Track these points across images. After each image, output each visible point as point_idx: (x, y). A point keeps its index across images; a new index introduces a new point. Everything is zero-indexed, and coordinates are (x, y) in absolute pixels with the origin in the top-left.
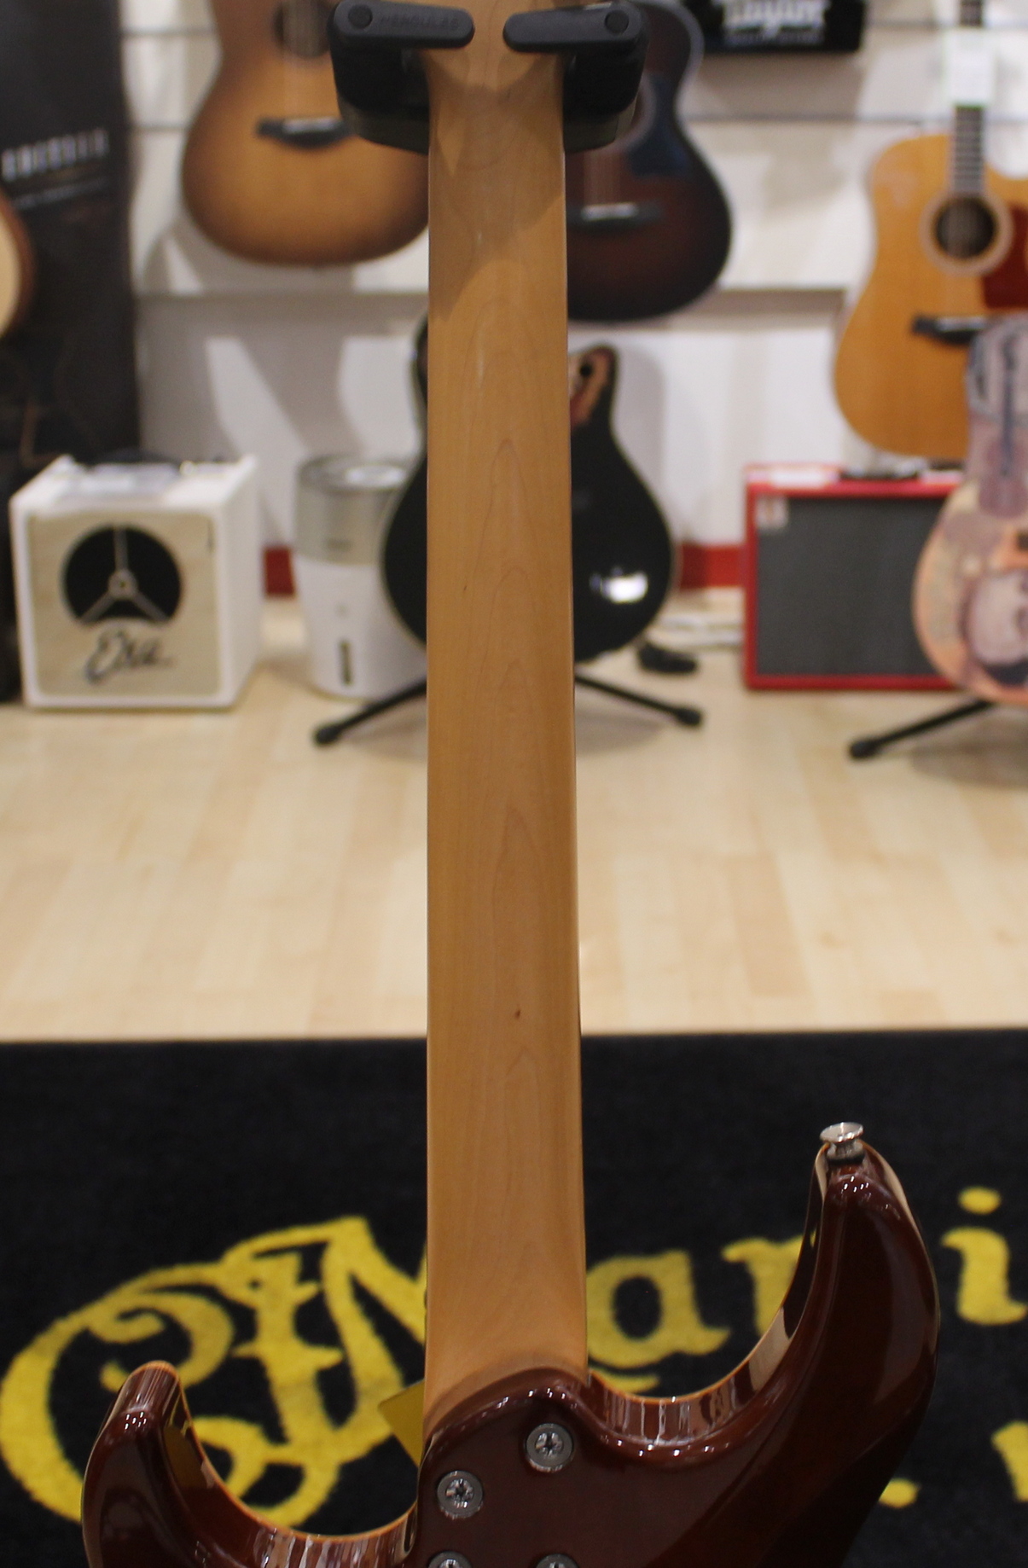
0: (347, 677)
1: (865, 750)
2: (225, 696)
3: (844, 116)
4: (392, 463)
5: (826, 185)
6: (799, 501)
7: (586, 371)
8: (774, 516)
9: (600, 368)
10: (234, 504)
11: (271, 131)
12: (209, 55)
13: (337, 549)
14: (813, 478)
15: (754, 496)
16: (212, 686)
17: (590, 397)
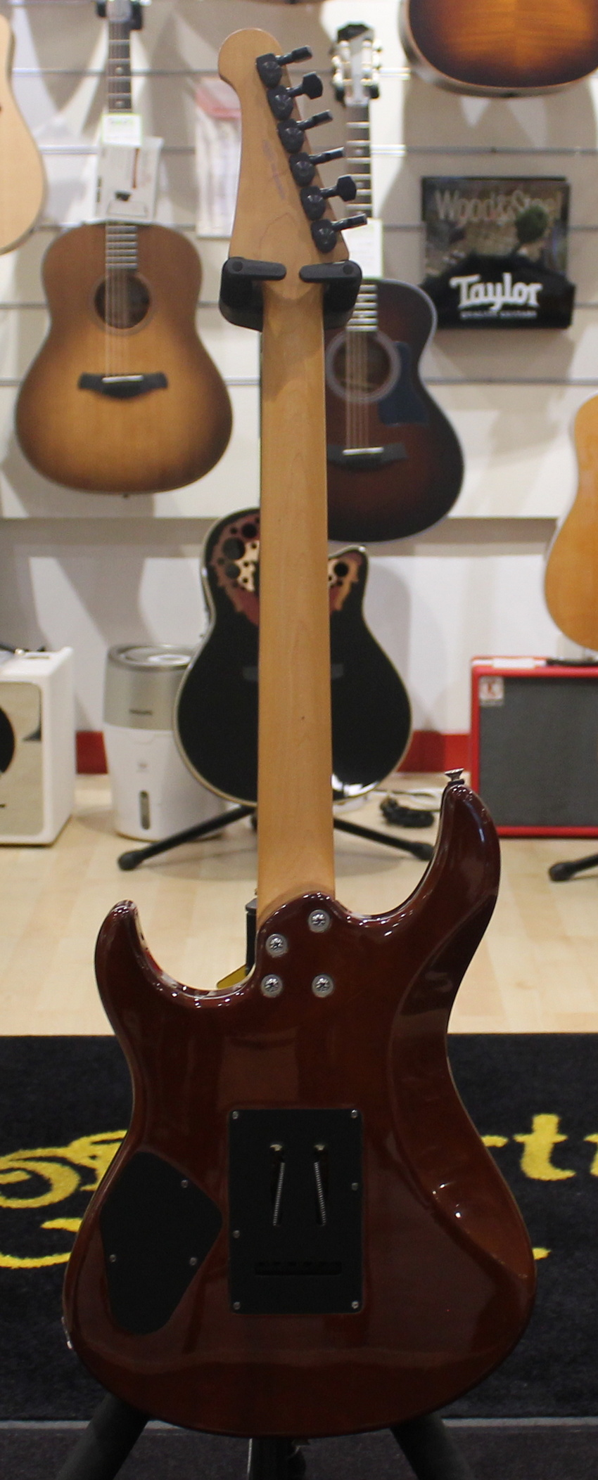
0: (146, 824)
1: (563, 873)
2: (44, 837)
3: (560, 380)
4: (185, 652)
5: (543, 436)
6: (513, 680)
7: (341, 570)
8: (494, 694)
9: (353, 568)
10: (57, 677)
11: (90, 383)
12: (43, 324)
13: (140, 715)
14: (526, 665)
15: (477, 677)
16: (38, 827)
17: (345, 590)
